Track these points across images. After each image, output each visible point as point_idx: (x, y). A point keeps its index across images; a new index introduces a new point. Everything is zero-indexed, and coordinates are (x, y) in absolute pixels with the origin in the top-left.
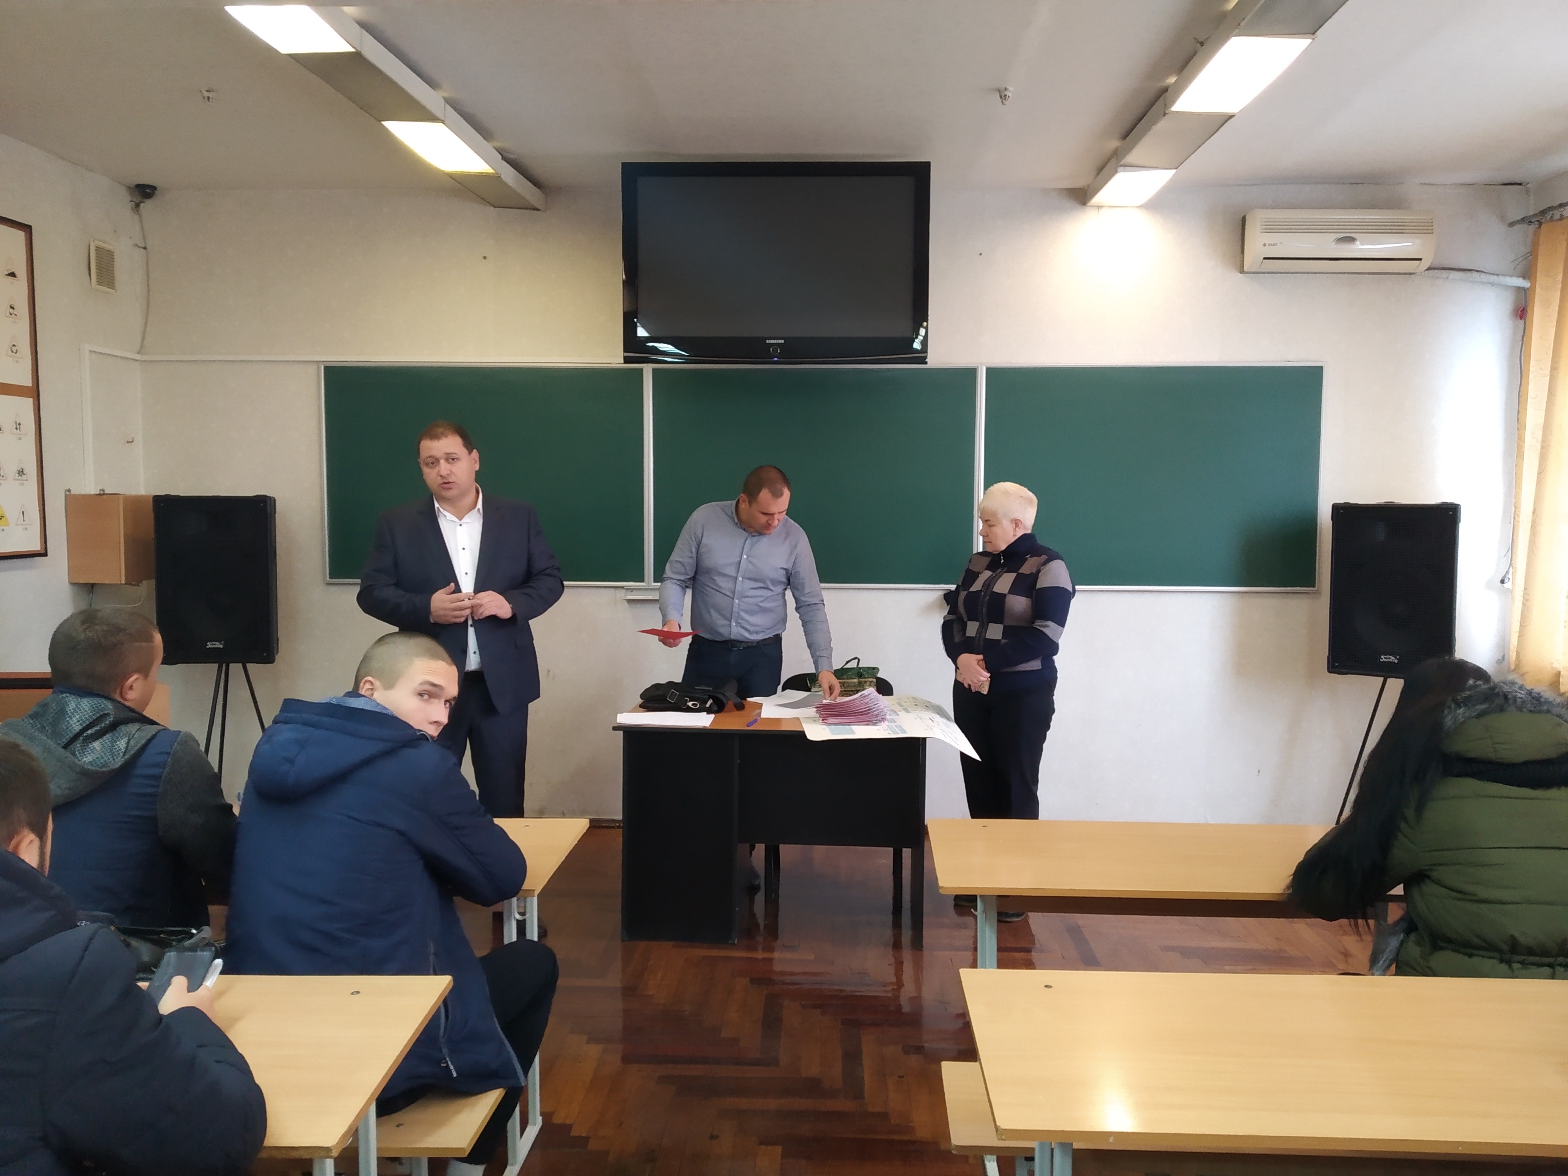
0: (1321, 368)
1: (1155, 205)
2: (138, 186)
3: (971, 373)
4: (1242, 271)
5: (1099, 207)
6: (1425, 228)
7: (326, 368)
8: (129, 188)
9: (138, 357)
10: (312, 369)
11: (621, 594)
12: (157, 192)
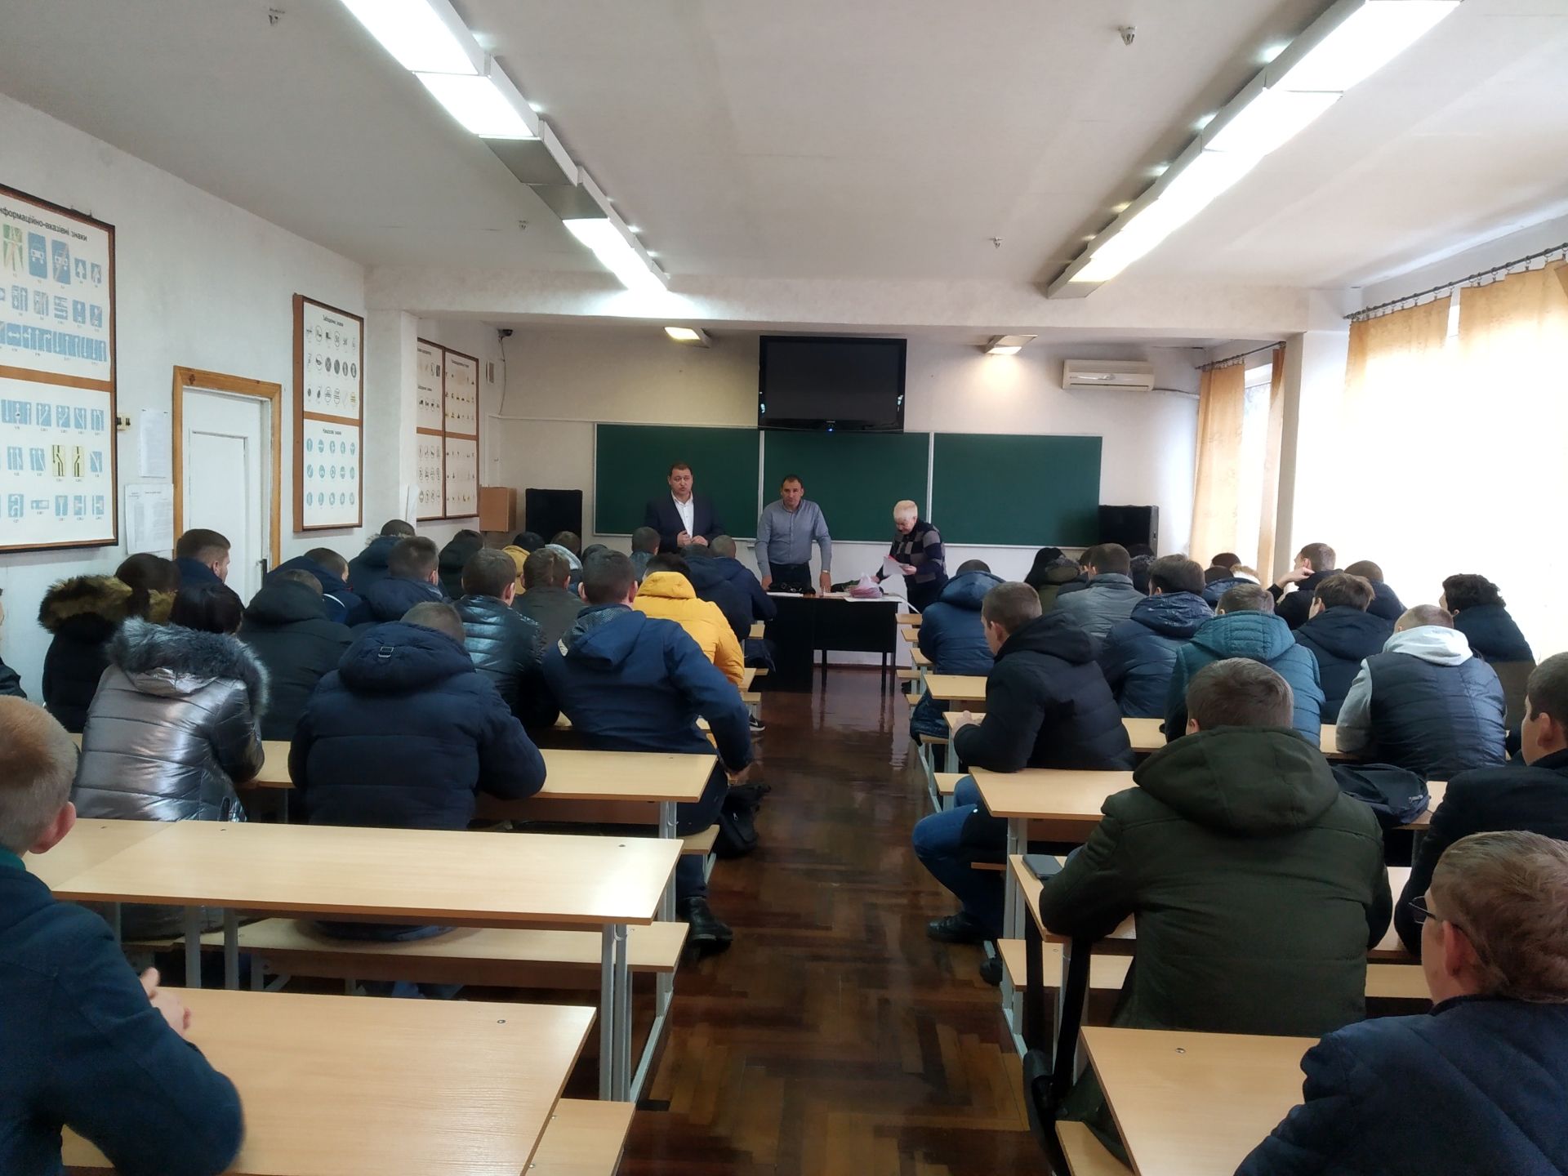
0: (1099, 439)
1: (1019, 355)
2: (504, 330)
3: (927, 435)
4: (1062, 387)
5: (992, 354)
6: (1149, 372)
7: (598, 425)
8: (499, 331)
9: (500, 417)
10: (591, 426)
11: (744, 544)
12: (513, 333)
